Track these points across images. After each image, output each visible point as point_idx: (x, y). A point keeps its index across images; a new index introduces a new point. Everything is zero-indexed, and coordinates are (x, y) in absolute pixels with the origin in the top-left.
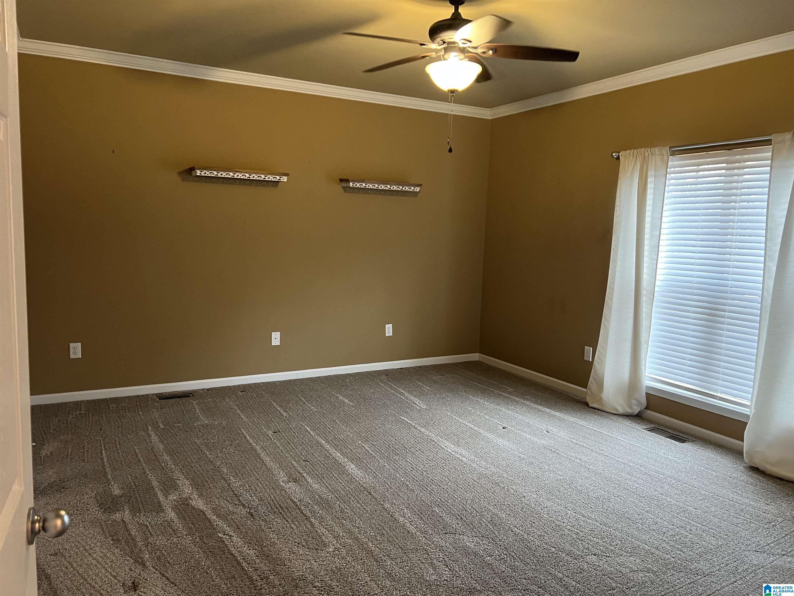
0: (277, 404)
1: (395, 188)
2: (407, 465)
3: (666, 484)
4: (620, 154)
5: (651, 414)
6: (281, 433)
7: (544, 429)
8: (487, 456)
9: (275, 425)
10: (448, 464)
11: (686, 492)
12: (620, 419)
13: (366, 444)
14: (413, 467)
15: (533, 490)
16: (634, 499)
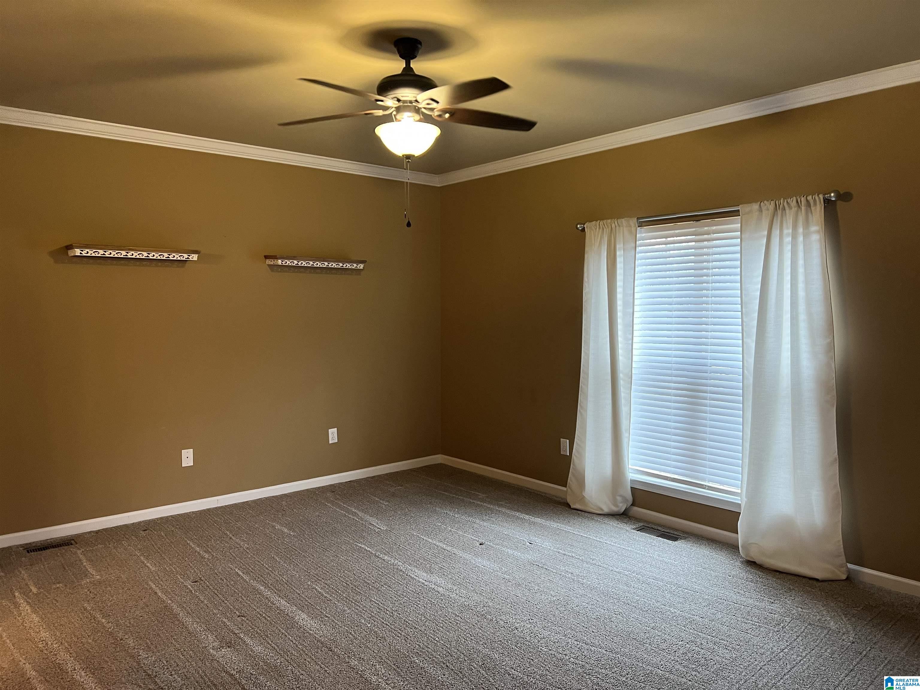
0: (194, 543)
1: (334, 265)
2: (372, 606)
3: (666, 592)
4: (585, 226)
5: (638, 510)
6: (205, 582)
7: (526, 540)
8: (466, 582)
9: (195, 571)
10: (422, 598)
11: (689, 599)
12: (606, 520)
13: (318, 584)
14: (380, 607)
15: (525, 618)
16: (637, 615)
